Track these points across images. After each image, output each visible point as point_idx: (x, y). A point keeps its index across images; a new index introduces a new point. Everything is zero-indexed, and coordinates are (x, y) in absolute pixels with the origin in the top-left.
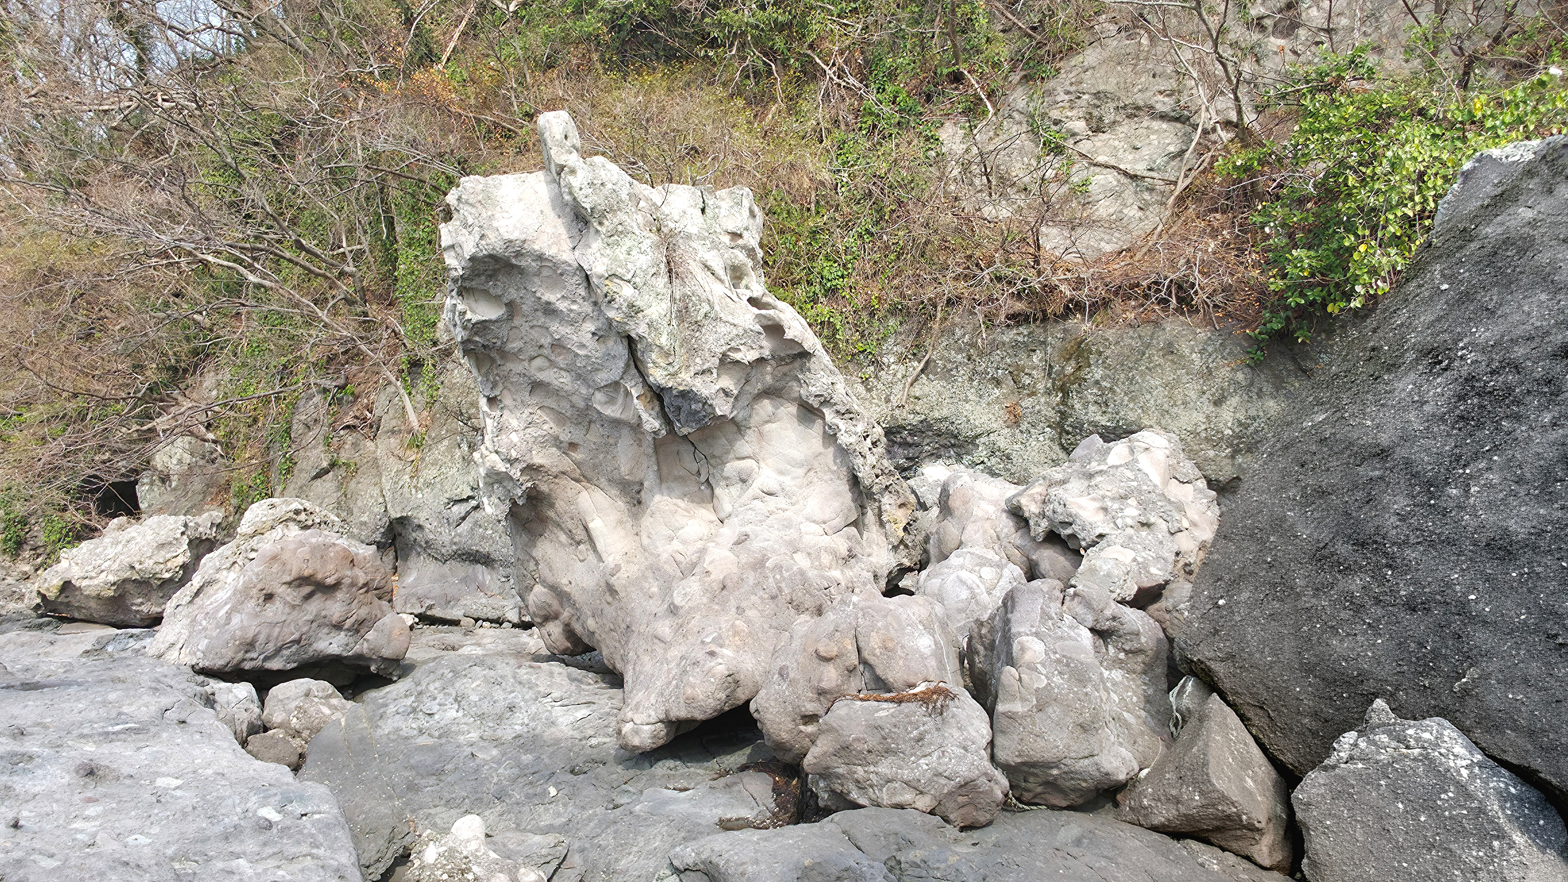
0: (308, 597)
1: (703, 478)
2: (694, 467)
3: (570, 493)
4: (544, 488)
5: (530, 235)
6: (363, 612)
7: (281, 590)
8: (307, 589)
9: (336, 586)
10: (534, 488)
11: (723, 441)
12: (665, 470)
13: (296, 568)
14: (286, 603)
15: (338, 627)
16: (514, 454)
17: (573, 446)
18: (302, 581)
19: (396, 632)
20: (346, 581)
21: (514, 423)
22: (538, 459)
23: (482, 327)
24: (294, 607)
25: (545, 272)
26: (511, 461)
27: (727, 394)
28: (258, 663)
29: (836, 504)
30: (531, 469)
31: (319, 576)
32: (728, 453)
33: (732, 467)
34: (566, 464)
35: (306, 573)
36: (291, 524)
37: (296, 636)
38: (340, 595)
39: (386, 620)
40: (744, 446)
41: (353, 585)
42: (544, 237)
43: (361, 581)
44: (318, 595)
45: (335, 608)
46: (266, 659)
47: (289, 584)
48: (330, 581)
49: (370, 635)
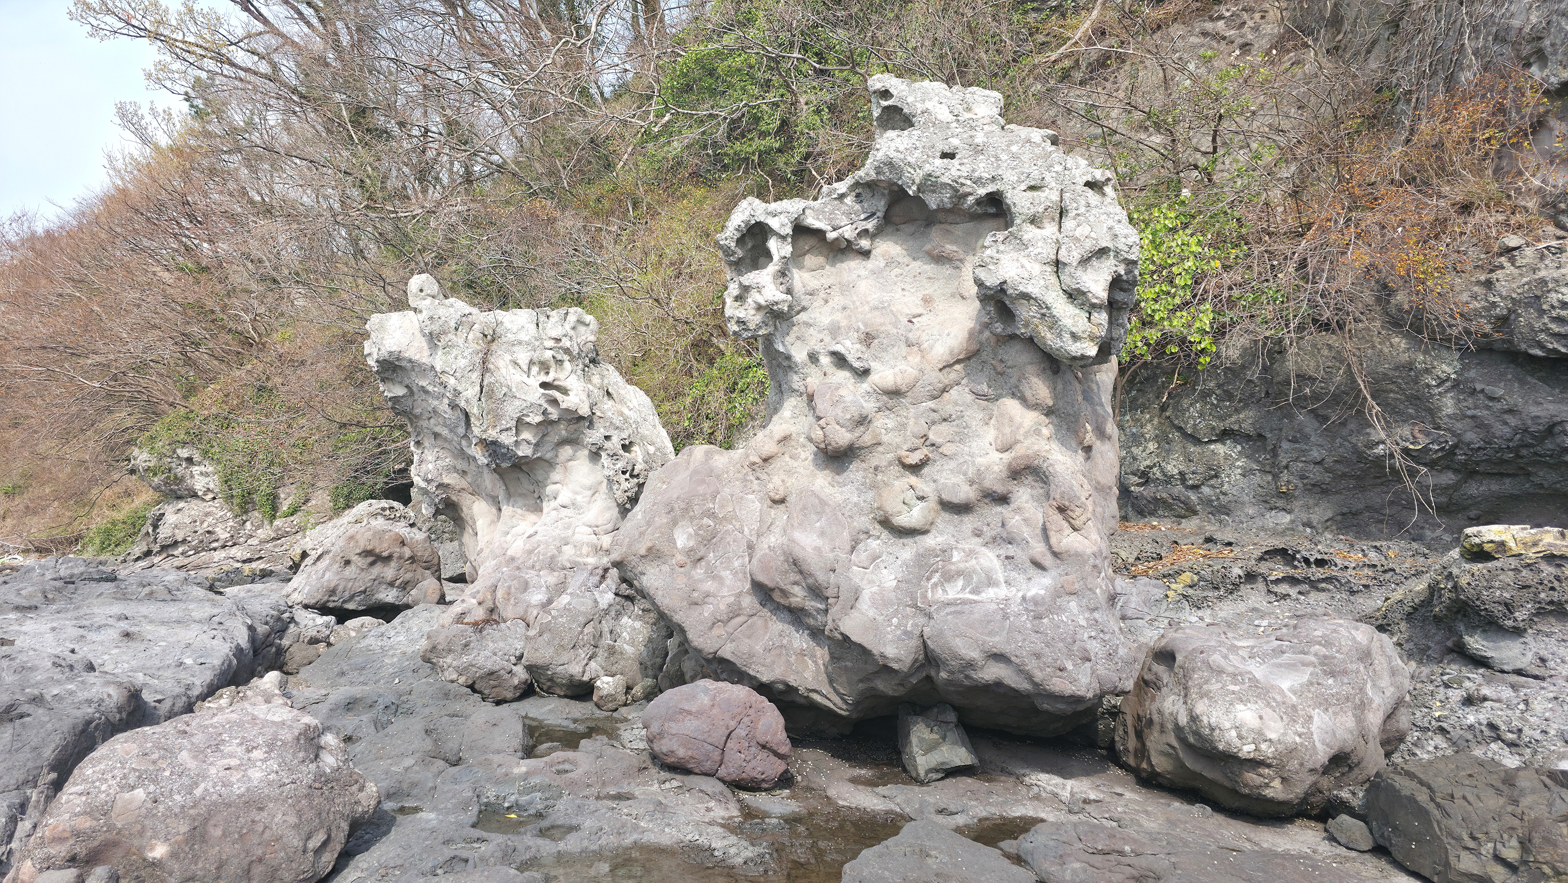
0: (372, 564)
1: (536, 495)
2: (531, 488)
3: (469, 502)
4: (454, 498)
5: (403, 348)
6: (408, 576)
7: (355, 558)
8: (371, 559)
9: (389, 558)
10: (448, 498)
11: (541, 472)
12: (512, 490)
13: (363, 544)
14: (358, 567)
15: (391, 584)
16: (430, 477)
17: (464, 473)
18: (366, 553)
19: (430, 591)
20: (396, 555)
21: (430, 458)
22: (446, 480)
23: (395, 400)
24: (362, 570)
25: (417, 369)
26: (428, 481)
27: (528, 443)
28: (339, 604)
29: (608, 515)
30: (440, 486)
31: (377, 551)
32: (546, 479)
33: (550, 489)
34: (464, 484)
35: (369, 548)
36: (379, 517)
37: (363, 588)
38: (393, 564)
39: (425, 583)
40: (556, 476)
41: (400, 558)
42: (413, 349)
43: (407, 556)
44: (379, 563)
45: (389, 572)
46: (344, 602)
47: (360, 554)
48: (385, 554)
49: (413, 592)
